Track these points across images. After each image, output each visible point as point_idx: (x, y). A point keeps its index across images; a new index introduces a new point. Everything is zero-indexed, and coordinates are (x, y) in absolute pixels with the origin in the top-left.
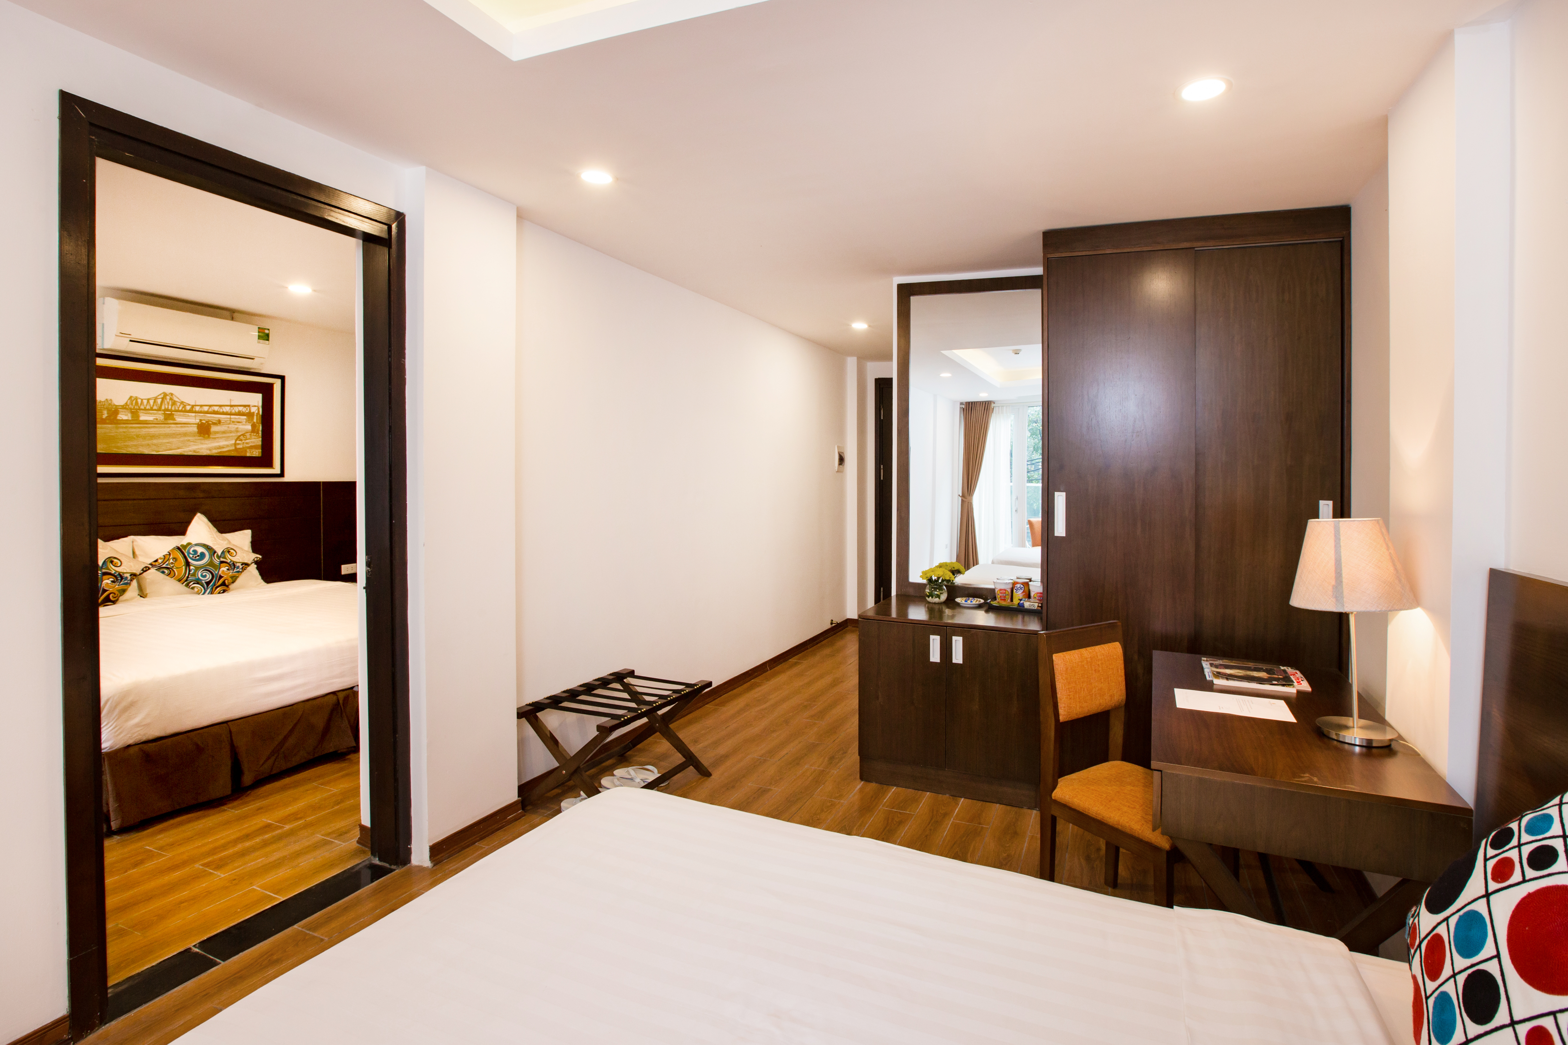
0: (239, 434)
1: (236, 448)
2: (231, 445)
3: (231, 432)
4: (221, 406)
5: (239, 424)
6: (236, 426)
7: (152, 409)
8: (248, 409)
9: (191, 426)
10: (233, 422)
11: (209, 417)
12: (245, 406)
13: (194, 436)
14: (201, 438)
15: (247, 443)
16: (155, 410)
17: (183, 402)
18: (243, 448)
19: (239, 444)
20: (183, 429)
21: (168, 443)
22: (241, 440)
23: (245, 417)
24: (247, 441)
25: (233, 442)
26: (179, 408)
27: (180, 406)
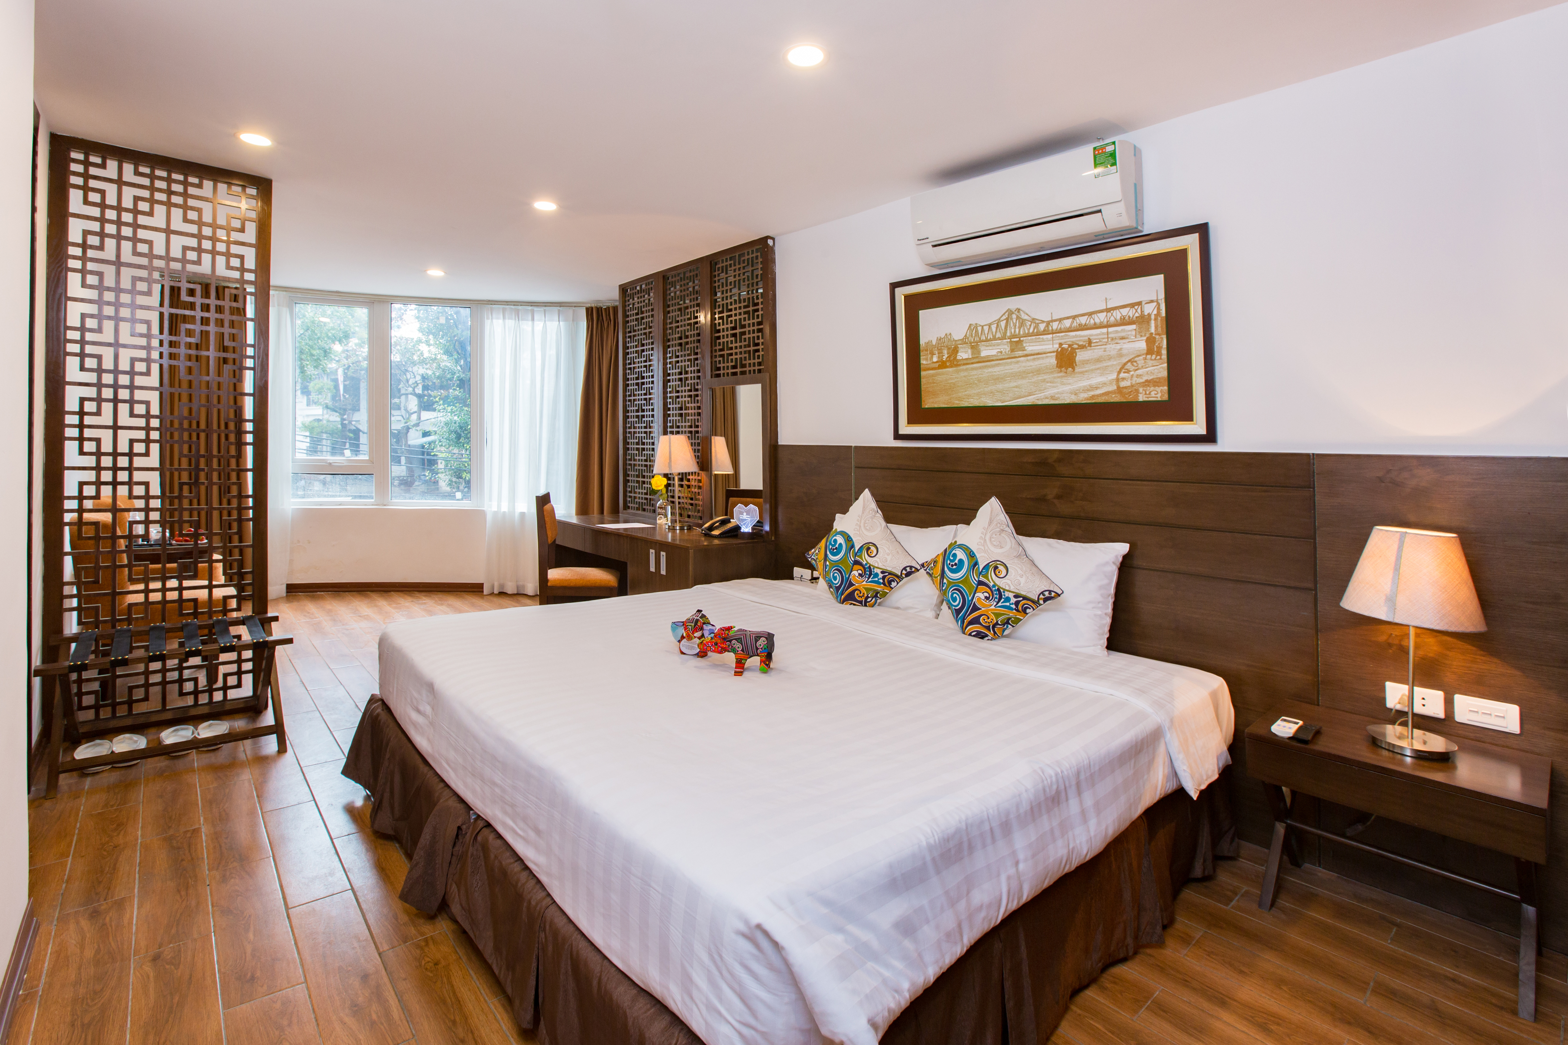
0: (1124, 360)
1: (1118, 387)
2: (1111, 382)
3: (1110, 358)
4: (1090, 314)
5: (1124, 341)
6: (1118, 347)
7: (995, 339)
8: (1139, 310)
9: (1047, 357)
10: (1112, 339)
11: (1073, 337)
12: (1132, 305)
13: (1052, 373)
14: (1062, 374)
15: (1138, 376)
16: (999, 339)
17: (1034, 319)
18: (1132, 386)
19: (1123, 379)
20: (1037, 363)
21: (1016, 387)
22: (1128, 371)
23: (1134, 327)
24: (1138, 372)
25: (1114, 376)
26: (1029, 330)
27: (1030, 326)
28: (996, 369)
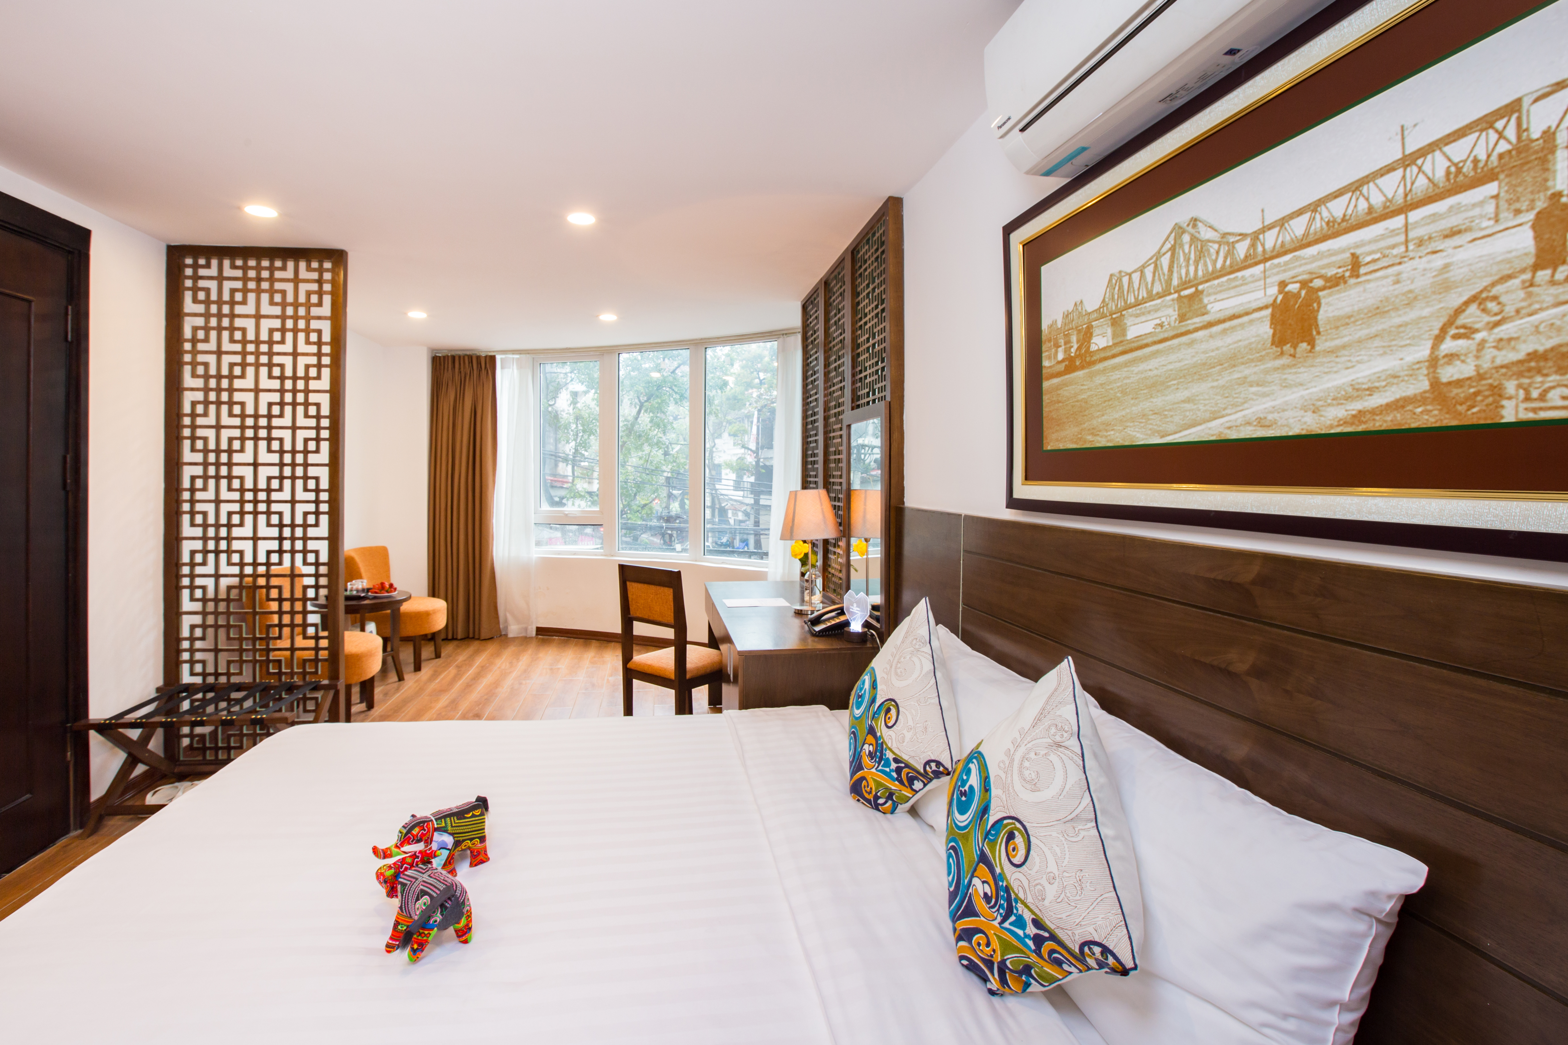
0: (1455, 300)
1: (1436, 384)
2: (1412, 370)
3: (1411, 300)
4: (1356, 187)
5: (1457, 240)
6: (1438, 262)
7: (1151, 297)
8: (1511, 133)
9: (1251, 322)
10: (1420, 243)
11: (1314, 259)
12: (1486, 123)
13: (1261, 359)
14: (1285, 360)
15: (1500, 344)
16: (1160, 296)
17: (1225, 235)
18: (1481, 377)
19: (1451, 357)
20: (1229, 339)
21: (1188, 400)
22: (1468, 332)
23: (1492, 188)
24: (1505, 330)
25: (1423, 351)
26: (1215, 262)
27: (1218, 253)
28: (1153, 363)
